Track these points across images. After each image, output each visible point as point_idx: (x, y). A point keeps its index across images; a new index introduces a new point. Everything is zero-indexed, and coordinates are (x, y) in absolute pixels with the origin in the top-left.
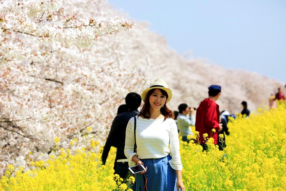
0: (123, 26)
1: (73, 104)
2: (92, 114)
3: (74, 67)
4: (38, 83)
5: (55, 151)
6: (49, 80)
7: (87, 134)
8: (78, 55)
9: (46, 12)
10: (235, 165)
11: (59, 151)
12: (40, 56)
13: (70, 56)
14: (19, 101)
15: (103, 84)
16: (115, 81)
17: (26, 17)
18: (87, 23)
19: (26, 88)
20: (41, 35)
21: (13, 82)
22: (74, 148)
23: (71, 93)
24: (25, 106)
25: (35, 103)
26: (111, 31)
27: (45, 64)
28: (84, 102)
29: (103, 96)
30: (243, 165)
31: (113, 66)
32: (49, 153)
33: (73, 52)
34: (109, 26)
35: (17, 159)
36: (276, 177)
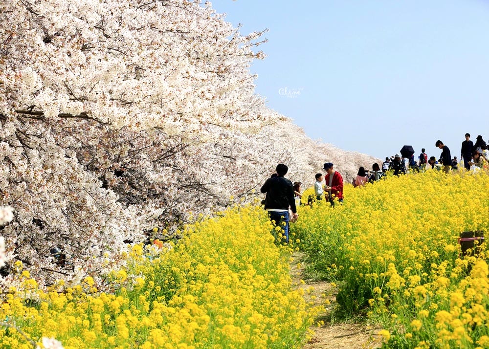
0: (280, 119)
1: (242, 173)
2: (255, 181)
3: (243, 148)
4: (219, 159)
5: (230, 205)
6: (226, 157)
7: (251, 194)
8: (246, 140)
9: (229, 110)
10: (353, 215)
11: (233, 205)
12: (224, 140)
13: (241, 140)
14: (206, 171)
15: (263, 160)
16: (271, 158)
17: (216, 113)
18: (256, 118)
19: (211, 162)
20: (225, 126)
21: (202, 158)
22: (243, 203)
23: (241, 166)
24: (210, 175)
25: (216, 172)
26: (272, 123)
27: (224, 146)
28: (250, 172)
29: (263, 168)
30: (358, 215)
31: (270, 147)
32: (226, 206)
33: (242, 138)
34: (270, 120)
35: (205, 210)
36: (380, 222)
